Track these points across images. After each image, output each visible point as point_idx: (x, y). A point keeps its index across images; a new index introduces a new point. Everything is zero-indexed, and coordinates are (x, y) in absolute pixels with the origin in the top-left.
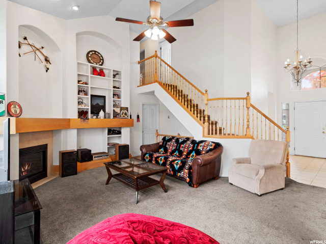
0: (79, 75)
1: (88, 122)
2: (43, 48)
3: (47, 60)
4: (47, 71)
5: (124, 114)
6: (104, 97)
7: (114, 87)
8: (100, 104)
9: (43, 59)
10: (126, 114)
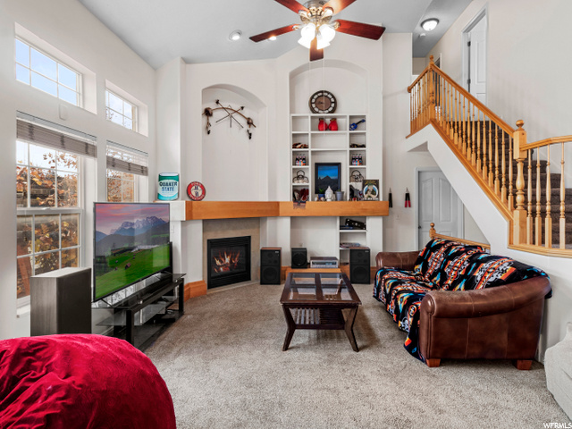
0: (294, 135)
1: (304, 206)
2: (242, 108)
3: (250, 123)
4: (250, 138)
5: (369, 193)
6: (338, 165)
7: (352, 146)
8: (332, 178)
9: (244, 122)
10: (373, 193)
